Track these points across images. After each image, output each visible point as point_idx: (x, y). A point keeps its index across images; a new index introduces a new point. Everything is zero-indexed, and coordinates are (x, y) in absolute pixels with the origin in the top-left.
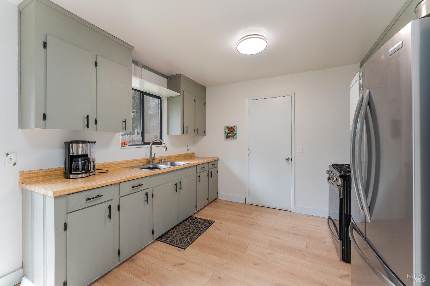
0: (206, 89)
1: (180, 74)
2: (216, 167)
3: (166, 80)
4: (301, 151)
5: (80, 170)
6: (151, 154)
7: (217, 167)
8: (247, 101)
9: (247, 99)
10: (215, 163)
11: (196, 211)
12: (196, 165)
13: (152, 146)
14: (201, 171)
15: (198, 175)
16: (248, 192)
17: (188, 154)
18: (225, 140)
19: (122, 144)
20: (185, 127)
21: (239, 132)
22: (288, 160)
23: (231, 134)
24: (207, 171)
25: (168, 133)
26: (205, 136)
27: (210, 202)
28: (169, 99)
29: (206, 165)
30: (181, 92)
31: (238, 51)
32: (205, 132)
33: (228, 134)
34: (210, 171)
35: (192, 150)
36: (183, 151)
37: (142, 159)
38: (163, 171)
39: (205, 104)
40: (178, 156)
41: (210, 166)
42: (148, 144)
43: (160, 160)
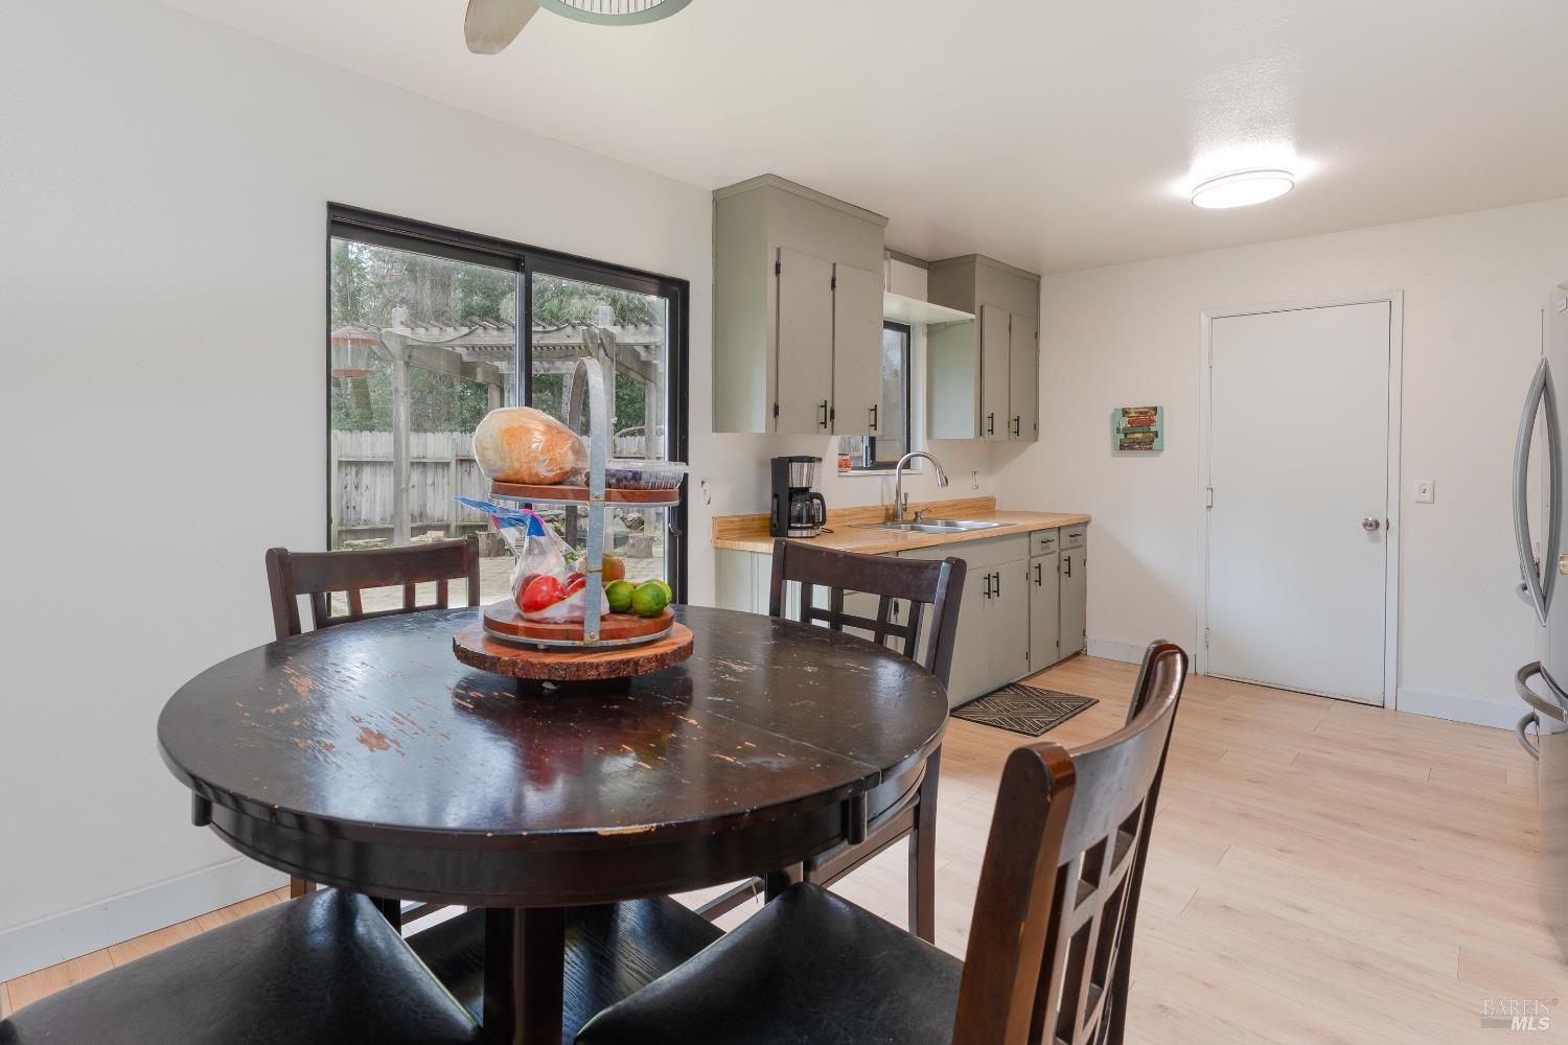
0: (1042, 282)
1: (975, 256)
2: (1080, 546)
3: (922, 274)
4: (1428, 496)
5: (804, 520)
6: (898, 493)
7: (1082, 546)
8: (1205, 320)
9: (1203, 316)
10: (1075, 532)
11: (1028, 674)
12: (1030, 532)
13: (903, 471)
14: (1041, 553)
15: (1035, 562)
16: (1206, 637)
17: (977, 500)
18: (1113, 455)
19: (840, 466)
20: (987, 413)
21: (1171, 428)
22: (1371, 525)
23: (1137, 435)
24: (1056, 555)
25: (929, 434)
26: (1037, 440)
27: (1062, 657)
28: (933, 330)
29: (1053, 535)
30: (977, 309)
32: (1036, 427)
33: (1126, 435)
34: (1065, 555)
35: (986, 486)
36: (962, 489)
37: (874, 509)
38: (966, 536)
39: (1037, 335)
40: (954, 505)
41: (1066, 541)
42: (892, 465)
43: (916, 513)
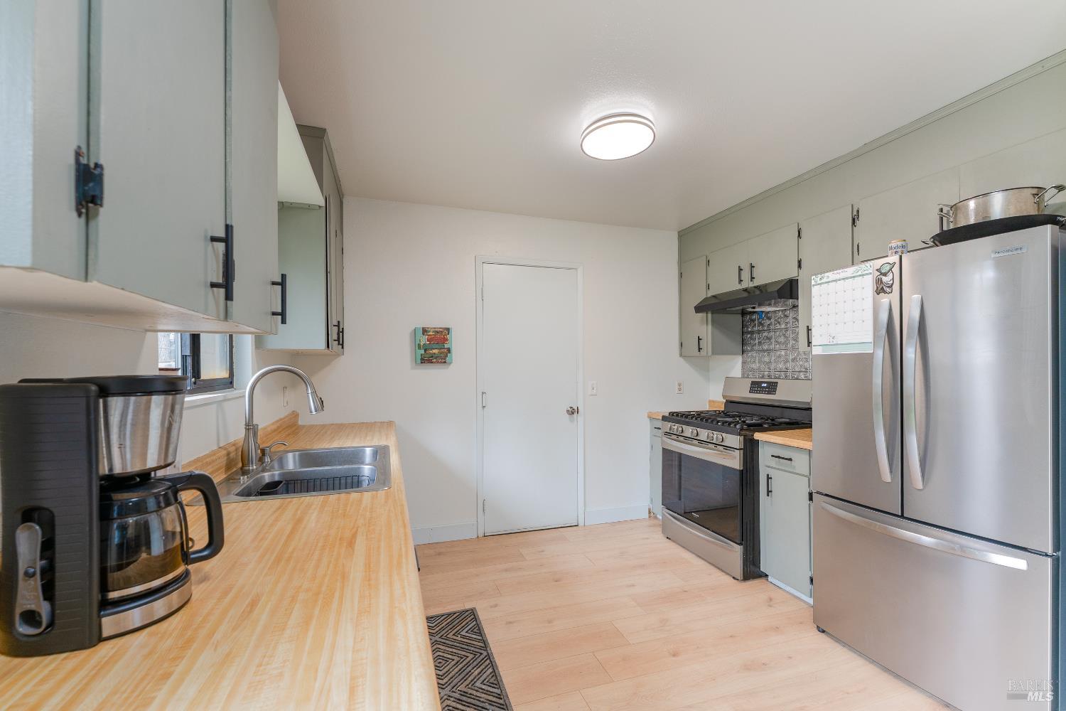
0: (344, 201)
1: (323, 131)
4: (595, 391)
16: (484, 505)
20: (333, 320)
22: (571, 411)
23: (434, 351)
26: (343, 354)
31: (583, 150)
33: (425, 350)
39: (343, 252)
